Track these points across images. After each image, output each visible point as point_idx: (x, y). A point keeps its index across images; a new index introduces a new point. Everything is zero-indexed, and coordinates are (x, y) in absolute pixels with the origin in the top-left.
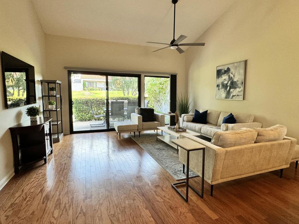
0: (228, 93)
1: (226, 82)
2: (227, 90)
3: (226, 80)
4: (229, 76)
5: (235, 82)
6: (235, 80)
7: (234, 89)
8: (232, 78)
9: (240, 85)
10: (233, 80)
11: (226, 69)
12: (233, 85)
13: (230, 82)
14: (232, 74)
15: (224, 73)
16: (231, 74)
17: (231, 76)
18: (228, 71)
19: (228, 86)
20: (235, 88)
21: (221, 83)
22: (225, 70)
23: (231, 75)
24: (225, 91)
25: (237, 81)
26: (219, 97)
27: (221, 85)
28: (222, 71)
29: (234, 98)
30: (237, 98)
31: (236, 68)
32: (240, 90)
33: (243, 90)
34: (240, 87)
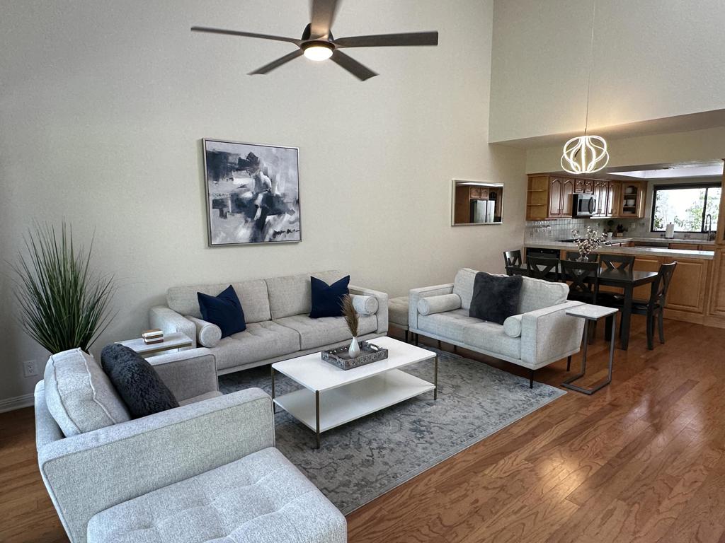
0: (260, 226)
1: (248, 195)
2: (255, 219)
3: (248, 190)
4: (257, 179)
5: (277, 196)
6: (277, 192)
7: (275, 216)
8: (266, 185)
9: (292, 207)
10: (269, 192)
11: (244, 157)
12: (273, 204)
13: (261, 197)
14: (266, 174)
15: (237, 167)
16: (262, 174)
17: (263, 182)
18: (249, 164)
19: (257, 207)
20: (279, 213)
21: (229, 196)
22: (240, 159)
23: (264, 178)
24: (249, 220)
25: (284, 195)
26: (229, 241)
27: (230, 202)
28: (231, 159)
29: (279, 238)
30: (288, 237)
31: (275, 160)
32: (293, 218)
33: (299, 220)
34: (292, 212)
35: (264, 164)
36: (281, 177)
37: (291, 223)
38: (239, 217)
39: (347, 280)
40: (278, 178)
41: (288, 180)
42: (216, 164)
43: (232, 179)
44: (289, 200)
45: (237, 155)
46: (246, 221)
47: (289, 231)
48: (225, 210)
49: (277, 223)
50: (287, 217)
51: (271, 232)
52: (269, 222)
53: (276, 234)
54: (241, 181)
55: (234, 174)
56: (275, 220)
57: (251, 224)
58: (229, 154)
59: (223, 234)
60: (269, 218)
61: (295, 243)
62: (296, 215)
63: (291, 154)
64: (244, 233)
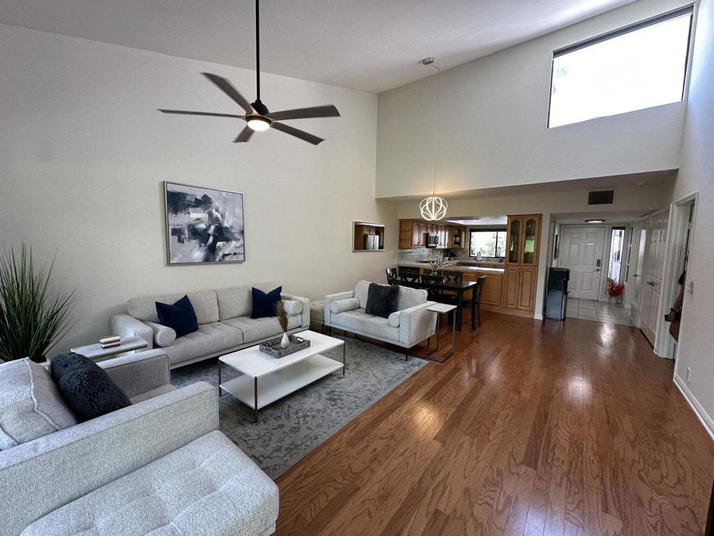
0: (212, 250)
1: (203, 226)
2: (208, 244)
3: (202, 222)
4: (210, 214)
5: (226, 228)
6: (226, 224)
7: (225, 243)
8: (217, 219)
9: (237, 236)
10: (220, 224)
11: (199, 197)
12: (222, 234)
13: (213, 227)
14: (217, 211)
15: (193, 204)
16: (214, 211)
17: (215, 216)
18: (204, 202)
19: (209, 235)
20: (228, 240)
21: (186, 226)
22: (196, 199)
23: (215, 214)
24: (203, 245)
25: (232, 227)
26: (185, 261)
27: (186, 231)
28: (188, 198)
29: (227, 259)
30: (235, 258)
31: (225, 201)
32: (238, 244)
33: (244, 245)
34: (237, 240)
35: (216, 203)
36: (230, 214)
37: (237, 248)
38: (195, 242)
39: (279, 289)
40: (227, 214)
41: (234, 216)
42: (175, 201)
43: (189, 213)
44: (235, 231)
45: (194, 195)
46: (201, 246)
47: (235, 254)
48: (182, 237)
49: (224, 248)
50: (234, 243)
51: (221, 254)
52: (219, 247)
53: (225, 255)
54: (196, 216)
55: (191, 210)
56: (224, 245)
57: (204, 248)
58: (187, 194)
59: (180, 256)
60: (219, 244)
61: (240, 262)
62: (241, 242)
63: (238, 198)
64: (198, 254)
